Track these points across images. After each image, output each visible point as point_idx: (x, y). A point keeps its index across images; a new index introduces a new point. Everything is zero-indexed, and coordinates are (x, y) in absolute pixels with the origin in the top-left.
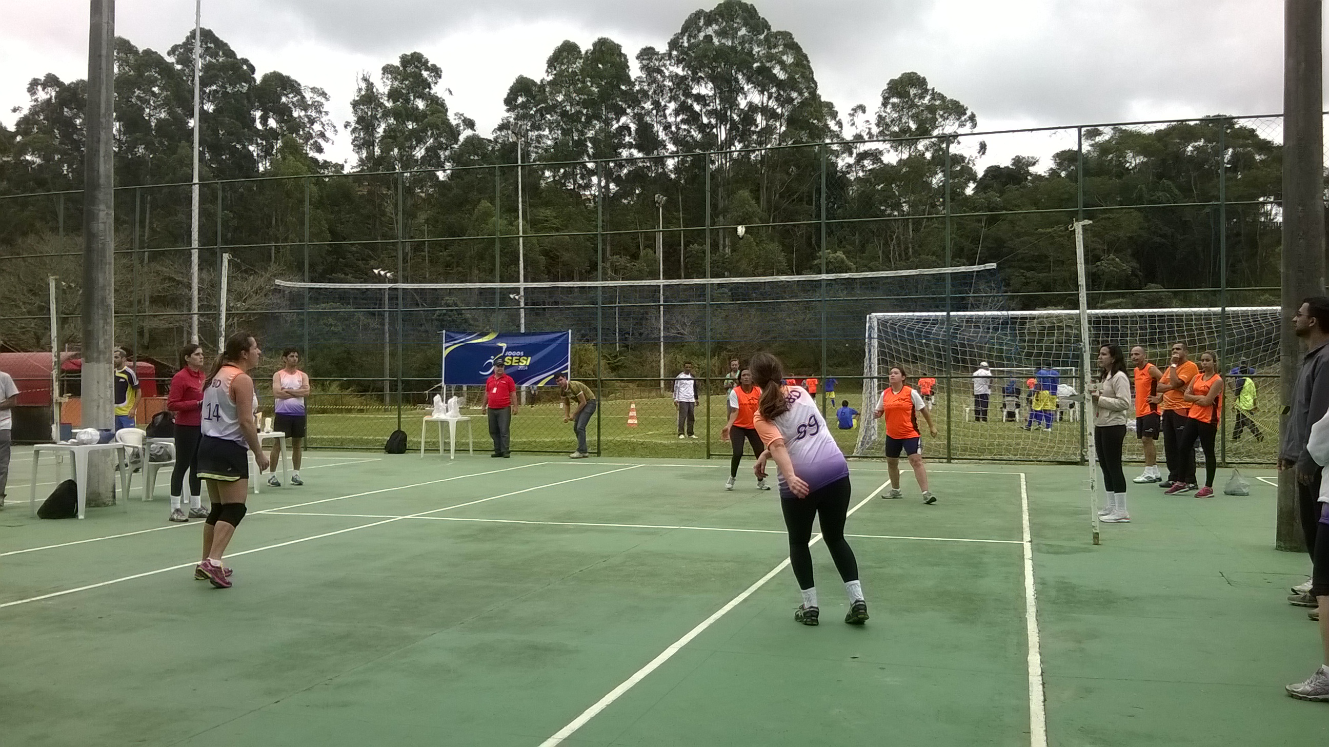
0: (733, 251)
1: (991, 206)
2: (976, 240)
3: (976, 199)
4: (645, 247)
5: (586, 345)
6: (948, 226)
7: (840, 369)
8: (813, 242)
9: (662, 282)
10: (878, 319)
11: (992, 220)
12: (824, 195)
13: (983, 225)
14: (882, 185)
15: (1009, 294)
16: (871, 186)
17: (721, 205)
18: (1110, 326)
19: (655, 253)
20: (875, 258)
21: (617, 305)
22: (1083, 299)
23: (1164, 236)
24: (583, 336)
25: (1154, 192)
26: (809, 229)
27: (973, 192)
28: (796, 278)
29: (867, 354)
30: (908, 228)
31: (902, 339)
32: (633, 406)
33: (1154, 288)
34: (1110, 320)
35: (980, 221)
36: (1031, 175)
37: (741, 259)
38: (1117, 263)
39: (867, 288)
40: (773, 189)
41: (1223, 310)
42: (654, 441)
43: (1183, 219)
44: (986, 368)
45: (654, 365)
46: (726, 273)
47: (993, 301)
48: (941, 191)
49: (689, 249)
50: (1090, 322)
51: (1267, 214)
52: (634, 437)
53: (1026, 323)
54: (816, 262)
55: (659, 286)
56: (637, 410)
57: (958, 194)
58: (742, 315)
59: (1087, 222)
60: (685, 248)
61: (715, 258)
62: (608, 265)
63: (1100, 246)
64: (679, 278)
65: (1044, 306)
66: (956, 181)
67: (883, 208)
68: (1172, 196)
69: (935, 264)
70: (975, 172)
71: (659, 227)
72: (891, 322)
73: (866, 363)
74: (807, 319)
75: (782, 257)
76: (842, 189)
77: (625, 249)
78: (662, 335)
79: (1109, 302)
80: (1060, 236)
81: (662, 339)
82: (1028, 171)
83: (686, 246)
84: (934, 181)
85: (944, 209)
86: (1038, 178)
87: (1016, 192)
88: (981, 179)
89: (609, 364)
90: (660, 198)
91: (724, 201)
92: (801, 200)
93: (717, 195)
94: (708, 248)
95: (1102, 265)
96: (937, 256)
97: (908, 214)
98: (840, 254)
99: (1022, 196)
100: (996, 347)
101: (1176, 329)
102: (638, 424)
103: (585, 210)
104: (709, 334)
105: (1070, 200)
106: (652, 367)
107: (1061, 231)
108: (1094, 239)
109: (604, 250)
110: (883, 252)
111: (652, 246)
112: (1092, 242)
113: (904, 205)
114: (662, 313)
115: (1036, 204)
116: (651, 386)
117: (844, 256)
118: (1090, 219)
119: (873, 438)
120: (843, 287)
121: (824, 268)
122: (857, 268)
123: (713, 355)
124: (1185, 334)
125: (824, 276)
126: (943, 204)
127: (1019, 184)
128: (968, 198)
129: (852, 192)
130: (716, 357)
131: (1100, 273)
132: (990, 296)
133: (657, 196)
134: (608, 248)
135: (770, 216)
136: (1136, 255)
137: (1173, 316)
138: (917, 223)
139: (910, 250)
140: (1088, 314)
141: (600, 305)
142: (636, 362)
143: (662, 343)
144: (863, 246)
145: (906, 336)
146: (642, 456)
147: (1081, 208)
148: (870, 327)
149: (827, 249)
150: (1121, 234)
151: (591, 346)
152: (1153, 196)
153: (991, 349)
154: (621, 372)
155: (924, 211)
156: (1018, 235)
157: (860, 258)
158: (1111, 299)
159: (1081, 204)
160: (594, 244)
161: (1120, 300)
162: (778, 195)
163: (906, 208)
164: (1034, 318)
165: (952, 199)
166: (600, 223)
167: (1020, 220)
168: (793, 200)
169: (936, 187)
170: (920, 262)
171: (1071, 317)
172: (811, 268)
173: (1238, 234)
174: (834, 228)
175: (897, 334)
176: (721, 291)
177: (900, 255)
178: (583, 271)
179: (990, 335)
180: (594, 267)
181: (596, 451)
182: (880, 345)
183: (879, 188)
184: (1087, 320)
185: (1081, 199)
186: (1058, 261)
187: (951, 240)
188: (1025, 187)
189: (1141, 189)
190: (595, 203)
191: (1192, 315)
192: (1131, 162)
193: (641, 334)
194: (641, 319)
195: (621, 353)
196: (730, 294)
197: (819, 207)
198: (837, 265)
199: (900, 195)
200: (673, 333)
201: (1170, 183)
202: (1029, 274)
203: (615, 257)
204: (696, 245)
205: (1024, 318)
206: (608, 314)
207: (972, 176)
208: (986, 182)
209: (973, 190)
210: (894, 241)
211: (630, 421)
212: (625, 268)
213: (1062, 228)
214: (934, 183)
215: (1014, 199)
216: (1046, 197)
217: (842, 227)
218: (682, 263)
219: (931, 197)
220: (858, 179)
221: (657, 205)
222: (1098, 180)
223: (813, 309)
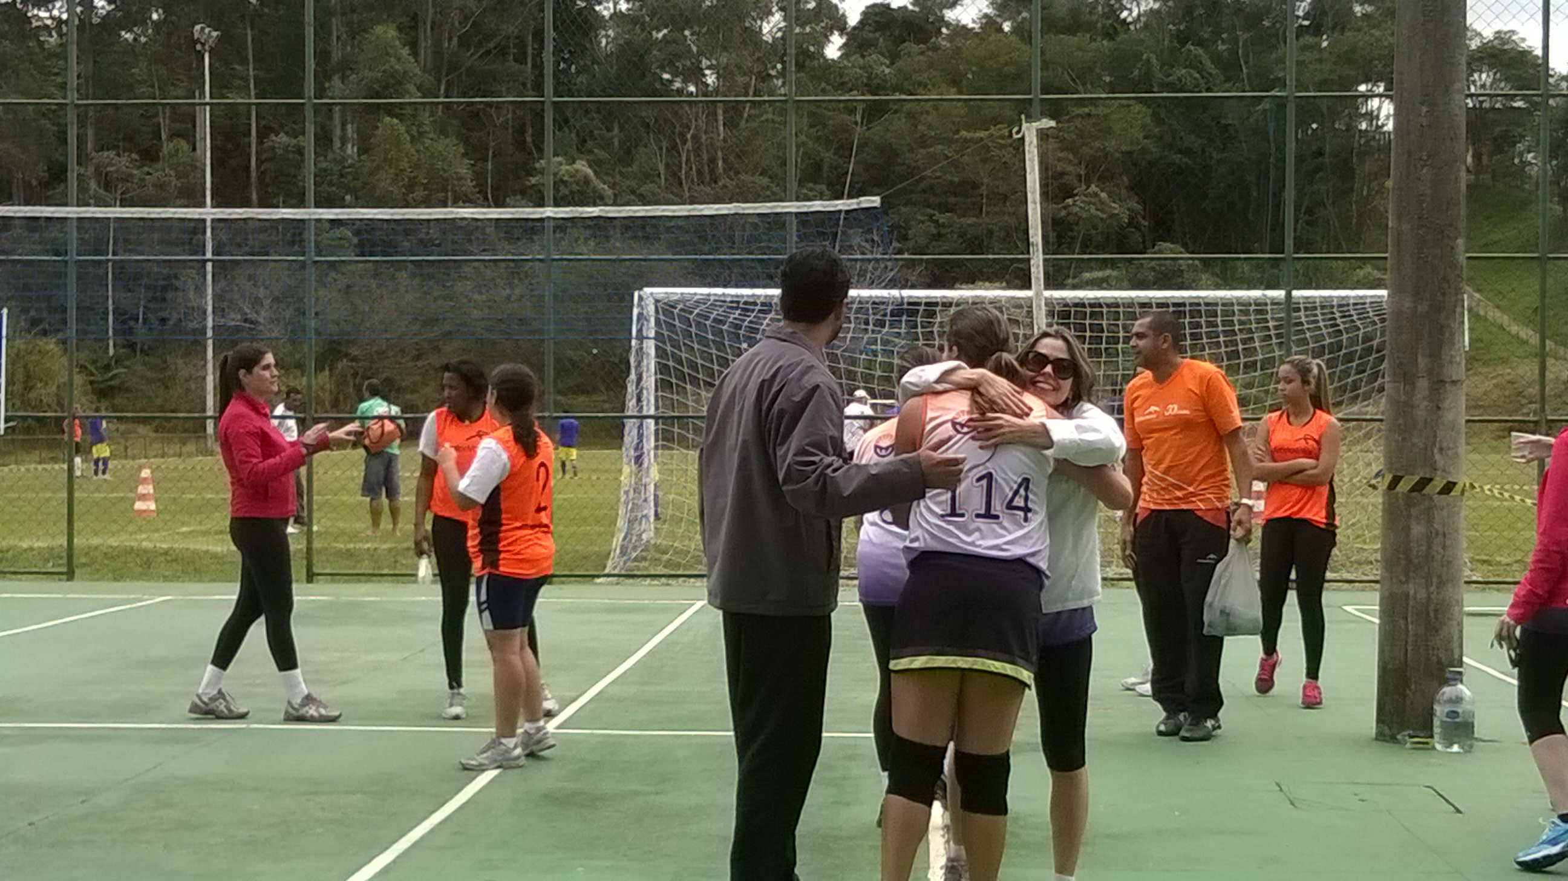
0: (363, 150)
1: (876, 82)
2: (844, 149)
3: (846, 67)
4: (172, 136)
5: (41, 342)
6: (792, 118)
7: (582, 398)
8: (529, 139)
9: (209, 213)
10: (657, 301)
11: (874, 111)
12: (549, 47)
13: (859, 119)
14: (665, 31)
15: (906, 256)
16: (643, 30)
17: (336, 55)
18: (1087, 322)
19: (194, 149)
20: (650, 176)
21: (110, 257)
22: (1037, 270)
23: (1187, 152)
24: (34, 322)
25: (1173, 67)
26: (519, 113)
27: (839, 54)
28: (494, 213)
29: (633, 371)
30: (716, 120)
31: (703, 341)
32: (146, 473)
33: (1169, 252)
34: (1088, 310)
35: (852, 111)
36: (948, 25)
37: (378, 168)
38: (1102, 202)
39: (635, 238)
40: (447, 27)
41: (1289, 295)
42: (192, 546)
43: (1223, 122)
44: (860, 400)
45: (193, 386)
46: (348, 197)
47: (875, 269)
48: (778, 49)
49: (268, 144)
50: (1051, 313)
51: (1371, 116)
52: (148, 539)
53: (935, 313)
54: (533, 180)
55: (204, 221)
56: (156, 483)
57: (812, 56)
58: (379, 286)
59: (1048, 123)
60: (260, 140)
61: (324, 165)
62: (91, 170)
63: (1070, 168)
64: (246, 203)
65: (971, 279)
66: (808, 29)
67: (666, 76)
68: (1203, 77)
69: (768, 193)
70: (843, 15)
71: (202, 95)
72: (679, 307)
73: (631, 388)
74: (513, 298)
75: (463, 169)
76: (586, 34)
77: (129, 139)
78: (210, 323)
79: (1087, 275)
80: (1003, 147)
81: (210, 333)
82: (943, 17)
83: (262, 137)
84: (766, 28)
85: (784, 84)
86: (961, 30)
87: (921, 57)
88: (855, 28)
89: (91, 383)
90: (205, 33)
91: (344, 45)
92: (502, 51)
93: (330, 34)
94: (309, 141)
95: (1076, 205)
96: (770, 177)
97: (717, 91)
98: (582, 166)
99: (931, 65)
100: (879, 359)
101: (1204, 330)
102: (158, 512)
103: (37, 50)
104: (313, 324)
105: (1016, 78)
106: (188, 390)
107: (1002, 137)
108: (1062, 155)
109: (81, 140)
110: (667, 165)
111: (189, 135)
112: (1059, 160)
113: (707, 72)
114: (209, 277)
115: (956, 81)
116: (186, 431)
117: (589, 171)
118: (1053, 118)
119: (644, 536)
120: (588, 233)
121: (549, 193)
122: (615, 195)
123: (319, 368)
124: (1222, 339)
125: (549, 212)
126: (782, 74)
127: (925, 41)
128: (830, 65)
129: (606, 40)
130: (327, 372)
131: (1071, 218)
132: (869, 261)
133: (198, 27)
134: (90, 132)
135: (439, 81)
136: (1137, 188)
137: (1199, 304)
138: (734, 110)
139: (720, 163)
140: (1046, 299)
141: (73, 256)
142: (151, 381)
143: (210, 342)
144: (628, 152)
145: (710, 337)
146: (166, 579)
147: (1036, 94)
148: (640, 315)
149: (556, 155)
150: (1111, 144)
151: (51, 345)
152: (1169, 75)
153: (870, 365)
154: (118, 401)
155: (746, 87)
156: (923, 142)
157: (621, 174)
158: (1092, 269)
159: (1037, 86)
160: (59, 125)
161: (1108, 272)
162: (455, 40)
163: (711, 79)
164: (951, 304)
165: (800, 66)
166: (73, 82)
167: (927, 112)
168: (488, 53)
169: (770, 41)
170: (737, 186)
171: (1017, 304)
172: (523, 192)
173: (1320, 153)
174: (569, 114)
175: (693, 330)
176: (338, 232)
177: (700, 173)
178: (34, 182)
179: (870, 335)
180: (58, 174)
181: (64, 569)
182: (661, 353)
183: (660, 35)
184: (1044, 312)
185: (1037, 76)
186: (998, 194)
187: (798, 146)
188: (936, 48)
189: (1148, 60)
190: (61, 35)
191: (1232, 304)
192: (1130, 10)
193: (163, 321)
194: (165, 289)
195: (118, 360)
196: (355, 240)
197: (539, 67)
198: (575, 187)
199: (700, 53)
200: (234, 319)
201: (1200, 51)
202: (942, 218)
203: (106, 154)
204: (282, 134)
205: (931, 304)
206: (90, 275)
207: (838, 23)
208: (865, 34)
209: (840, 49)
210: (689, 144)
211: (139, 505)
212: (129, 178)
213: (1006, 132)
214: (765, 31)
215: (920, 71)
216: (974, 69)
217: (587, 112)
218: (254, 174)
219: (759, 59)
220: (617, 15)
221: (199, 47)
222: (1072, 40)
223: (527, 276)
